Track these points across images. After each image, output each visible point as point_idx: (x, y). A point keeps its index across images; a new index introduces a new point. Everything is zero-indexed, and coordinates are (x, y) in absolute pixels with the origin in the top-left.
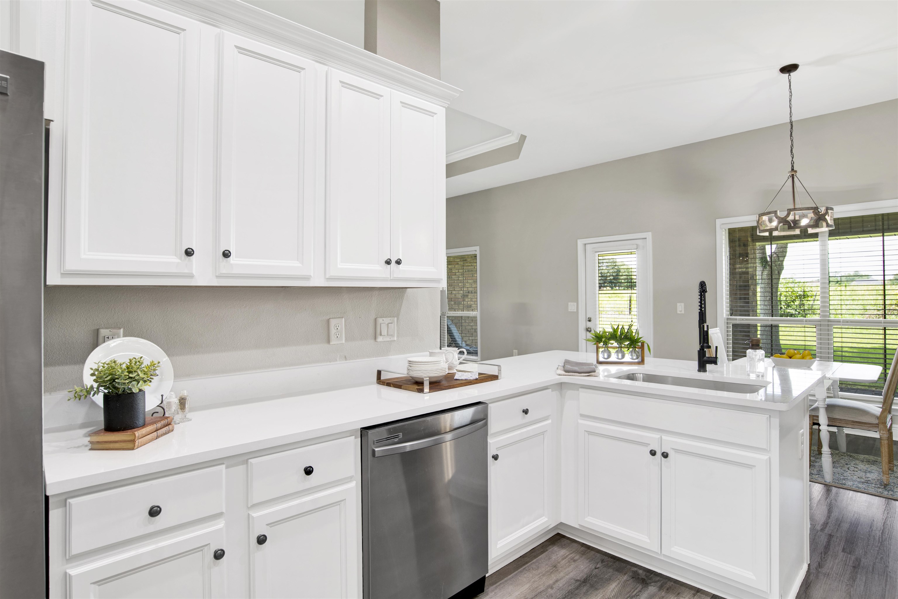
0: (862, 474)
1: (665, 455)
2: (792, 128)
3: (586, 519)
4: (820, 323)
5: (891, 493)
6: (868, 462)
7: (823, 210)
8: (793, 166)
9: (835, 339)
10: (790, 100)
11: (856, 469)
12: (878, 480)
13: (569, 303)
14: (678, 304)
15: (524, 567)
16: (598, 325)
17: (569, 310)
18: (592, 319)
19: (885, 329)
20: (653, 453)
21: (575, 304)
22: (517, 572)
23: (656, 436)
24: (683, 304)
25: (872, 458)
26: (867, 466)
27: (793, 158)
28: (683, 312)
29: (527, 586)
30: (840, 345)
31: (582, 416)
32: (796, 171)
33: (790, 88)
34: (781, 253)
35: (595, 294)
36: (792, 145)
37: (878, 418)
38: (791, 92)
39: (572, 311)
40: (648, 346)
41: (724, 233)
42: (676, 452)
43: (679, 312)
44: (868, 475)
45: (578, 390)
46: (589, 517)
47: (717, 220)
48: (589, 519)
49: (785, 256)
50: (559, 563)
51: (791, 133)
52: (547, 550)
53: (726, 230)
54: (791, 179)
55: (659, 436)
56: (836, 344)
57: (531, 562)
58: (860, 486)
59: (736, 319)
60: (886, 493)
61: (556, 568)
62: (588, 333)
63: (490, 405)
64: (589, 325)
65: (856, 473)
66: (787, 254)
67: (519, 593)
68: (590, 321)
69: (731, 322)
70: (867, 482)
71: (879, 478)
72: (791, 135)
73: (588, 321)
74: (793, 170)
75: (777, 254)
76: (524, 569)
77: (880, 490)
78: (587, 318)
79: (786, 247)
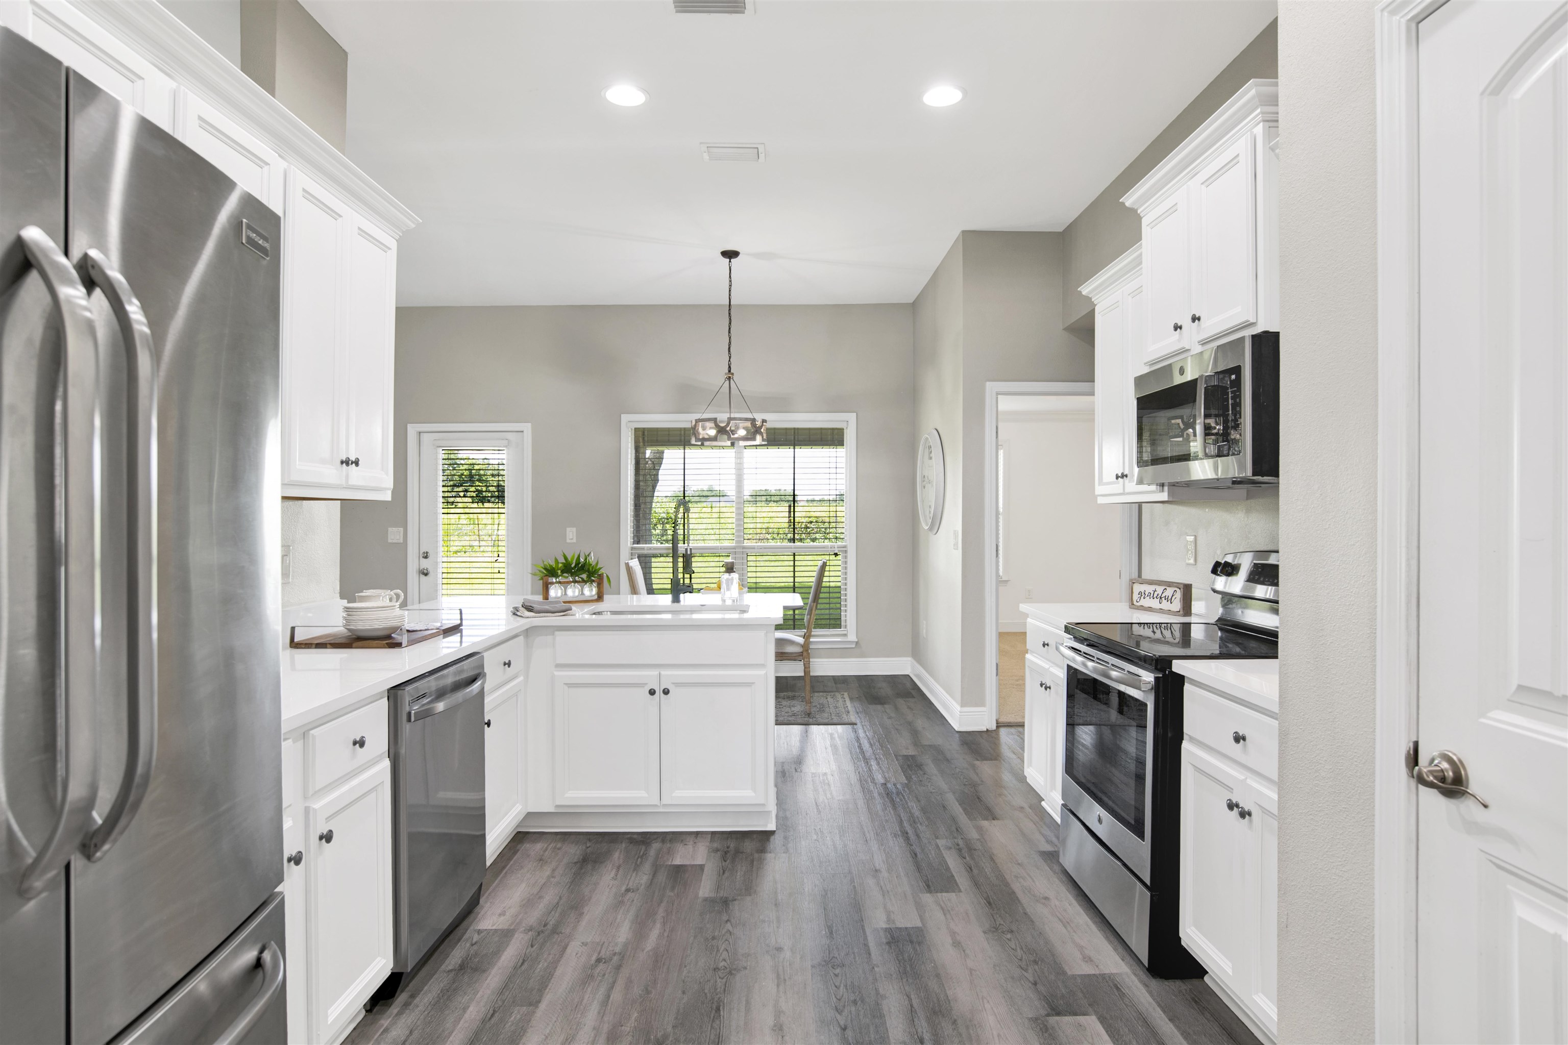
0: (788, 709)
1: (666, 692)
2: (730, 323)
3: (567, 795)
4: (734, 550)
5: (815, 719)
6: (789, 698)
7: (758, 423)
8: (730, 367)
9: (750, 575)
10: (730, 291)
11: (781, 706)
12: (802, 711)
13: (390, 529)
14: (568, 529)
15: (504, 872)
16: (441, 563)
17: (390, 541)
18: (431, 555)
19: (794, 555)
20: (652, 692)
21: (402, 529)
22: (499, 878)
23: (655, 673)
24: (574, 529)
25: (790, 694)
26: (789, 702)
27: (730, 357)
28: (574, 541)
29: (524, 885)
30: (754, 580)
31: (558, 666)
32: (733, 374)
33: (730, 277)
34: (657, 460)
35: (436, 513)
36: (730, 342)
37: (802, 646)
38: (730, 281)
39: (394, 541)
40: (607, 576)
41: (630, 433)
42: (676, 686)
43: (568, 541)
44: (793, 709)
45: (553, 635)
46: (570, 792)
47: (622, 415)
48: (571, 794)
49: (661, 464)
50: (543, 855)
51: (730, 329)
52: (518, 850)
53: (632, 429)
54: (728, 382)
55: (658, 673)
56: (749, 580)
57: (509, 866)
58: (790, 719)
59: (643, 549)
60: (811, 720)
61: (543, 861)
62: (422, 577)
63: (485, 655)
64: (425, 564)
65: (783, 710)
66: (664, 461)
67: (519, 893)
68: (426, 557)
69: (636, 553)
70: (794, 715)
71: (802, 709)
72: (729, 332)
73: (423, 557)
74: (730, 371)
75: (653, 460)
76: (506, 873)
77: (806, 719)
78: (421, 552)
79: (663, 453)
